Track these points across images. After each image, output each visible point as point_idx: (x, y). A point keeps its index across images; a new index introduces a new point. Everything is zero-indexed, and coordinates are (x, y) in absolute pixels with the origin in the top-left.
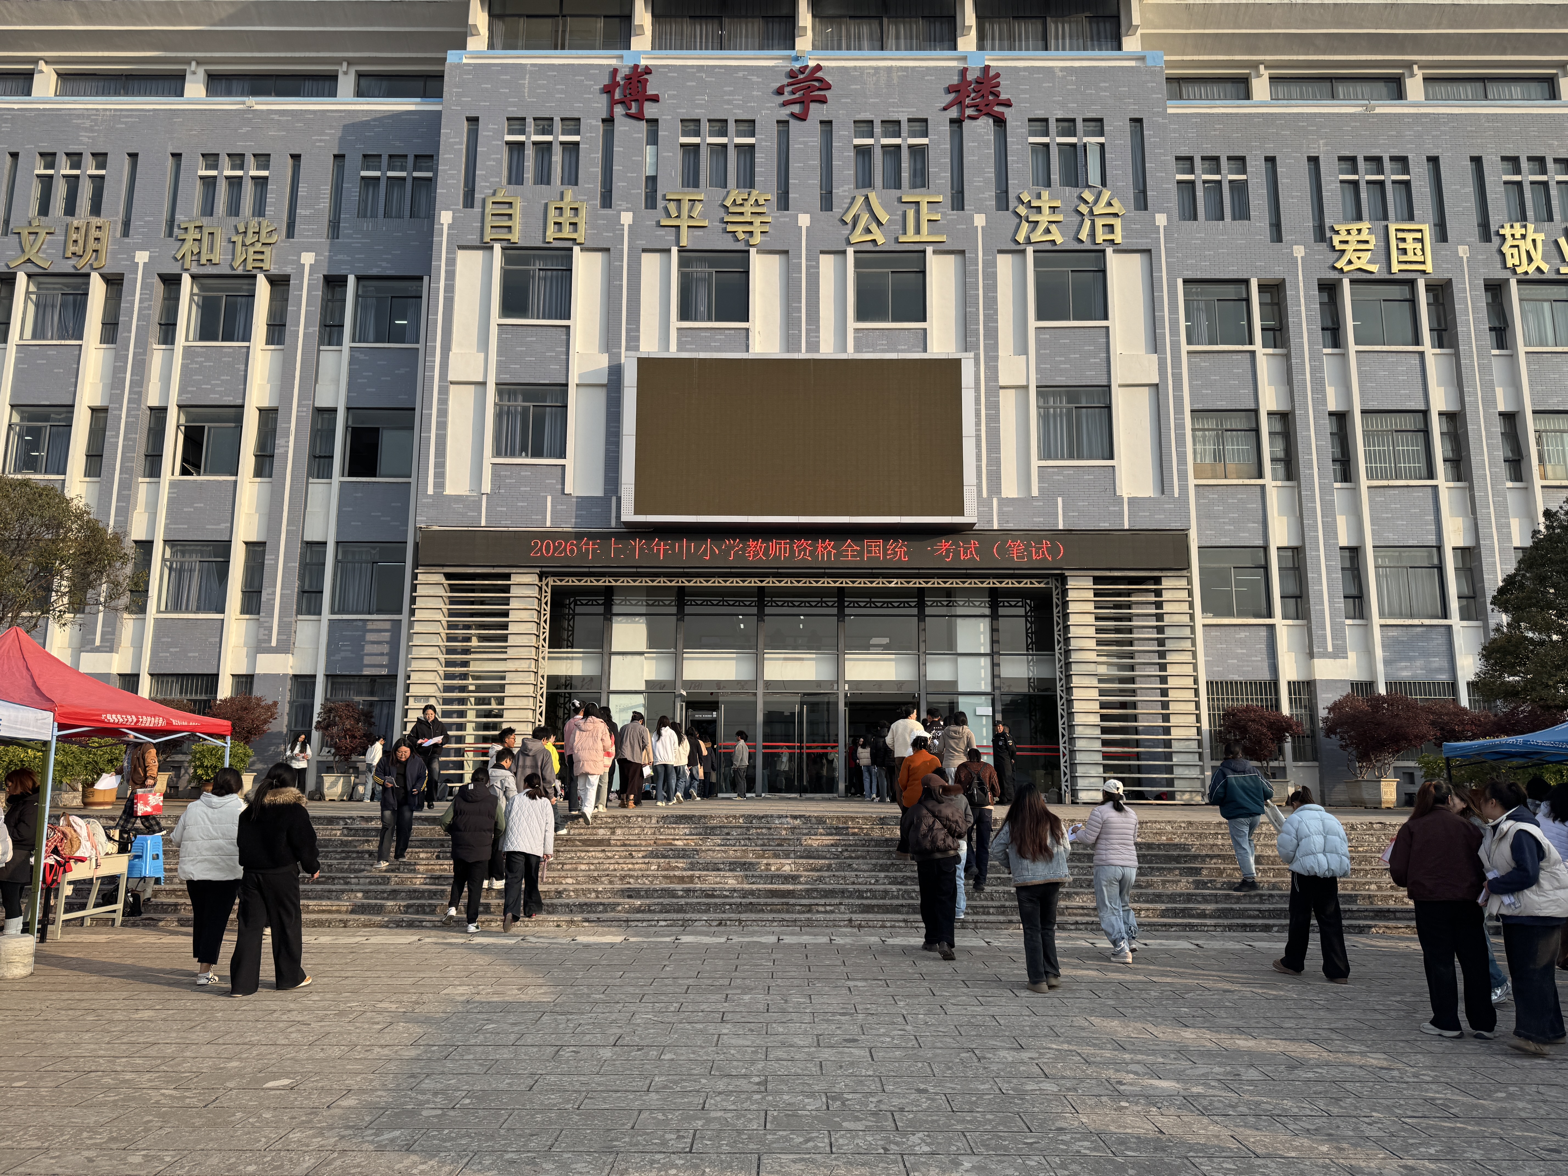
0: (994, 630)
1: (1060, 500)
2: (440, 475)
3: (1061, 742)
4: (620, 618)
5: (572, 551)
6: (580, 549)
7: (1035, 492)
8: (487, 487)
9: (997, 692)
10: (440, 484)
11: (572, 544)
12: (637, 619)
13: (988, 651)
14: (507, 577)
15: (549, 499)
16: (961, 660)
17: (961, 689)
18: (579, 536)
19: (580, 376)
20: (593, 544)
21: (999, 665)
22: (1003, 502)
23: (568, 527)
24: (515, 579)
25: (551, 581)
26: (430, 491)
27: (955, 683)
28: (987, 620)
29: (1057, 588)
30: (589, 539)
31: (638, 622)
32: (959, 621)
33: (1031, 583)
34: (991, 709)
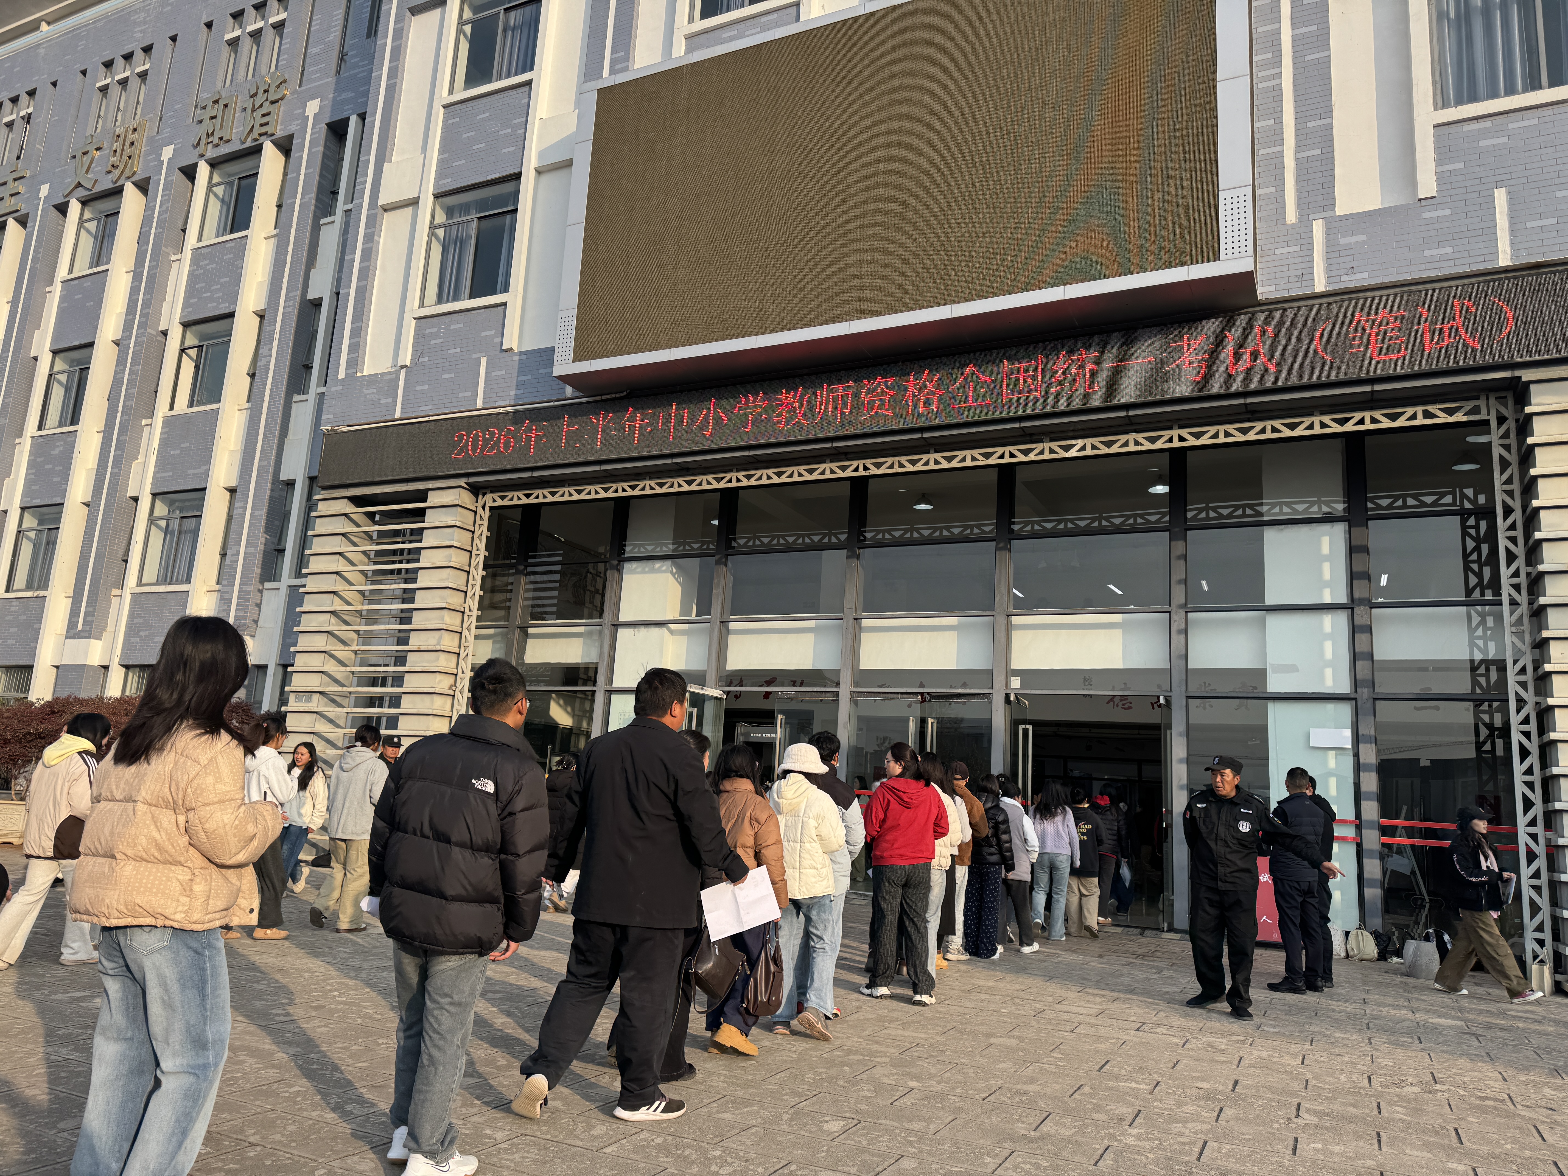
0: (1355, 549)
1: (1500, 197)
2: (356, 348)
3: (1522, 820)
4: (634, 565)
5: (507, 444)
6: (518, 440)
7: (1427, 186)
8: (406, 358)
9: (1364, 693)
10: (354, 363)
11: (508, 432)
12: (658, 564)
13: (1343, 599)
14: (422, 496)
15: (484, 361)
16: (1274, 622)
17: (1274, 685)
18: (518, 417)
19: (541, 155)
20: (537, 430)
21: (1369, 630)
22: (1336, 226)
23: (505, 405)
24: (434, 499)
25: (490, 500)
26: (341, 375)
27: (1260, 674)
28: (1339, 530)
29: (1501, 420)
30: (532, 421)
31: (659, 571)
32: (1270, 535)
33: (1427, 415)
34: (1348, 733)
